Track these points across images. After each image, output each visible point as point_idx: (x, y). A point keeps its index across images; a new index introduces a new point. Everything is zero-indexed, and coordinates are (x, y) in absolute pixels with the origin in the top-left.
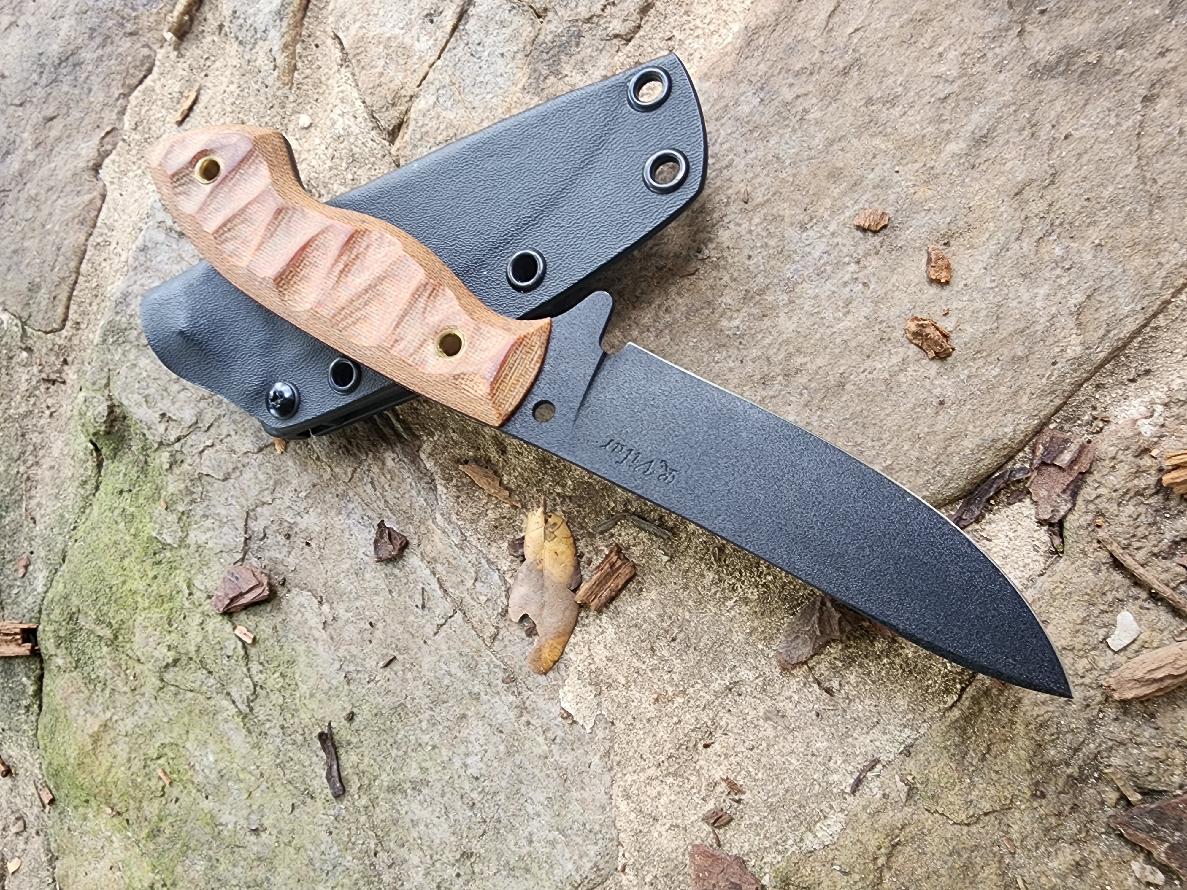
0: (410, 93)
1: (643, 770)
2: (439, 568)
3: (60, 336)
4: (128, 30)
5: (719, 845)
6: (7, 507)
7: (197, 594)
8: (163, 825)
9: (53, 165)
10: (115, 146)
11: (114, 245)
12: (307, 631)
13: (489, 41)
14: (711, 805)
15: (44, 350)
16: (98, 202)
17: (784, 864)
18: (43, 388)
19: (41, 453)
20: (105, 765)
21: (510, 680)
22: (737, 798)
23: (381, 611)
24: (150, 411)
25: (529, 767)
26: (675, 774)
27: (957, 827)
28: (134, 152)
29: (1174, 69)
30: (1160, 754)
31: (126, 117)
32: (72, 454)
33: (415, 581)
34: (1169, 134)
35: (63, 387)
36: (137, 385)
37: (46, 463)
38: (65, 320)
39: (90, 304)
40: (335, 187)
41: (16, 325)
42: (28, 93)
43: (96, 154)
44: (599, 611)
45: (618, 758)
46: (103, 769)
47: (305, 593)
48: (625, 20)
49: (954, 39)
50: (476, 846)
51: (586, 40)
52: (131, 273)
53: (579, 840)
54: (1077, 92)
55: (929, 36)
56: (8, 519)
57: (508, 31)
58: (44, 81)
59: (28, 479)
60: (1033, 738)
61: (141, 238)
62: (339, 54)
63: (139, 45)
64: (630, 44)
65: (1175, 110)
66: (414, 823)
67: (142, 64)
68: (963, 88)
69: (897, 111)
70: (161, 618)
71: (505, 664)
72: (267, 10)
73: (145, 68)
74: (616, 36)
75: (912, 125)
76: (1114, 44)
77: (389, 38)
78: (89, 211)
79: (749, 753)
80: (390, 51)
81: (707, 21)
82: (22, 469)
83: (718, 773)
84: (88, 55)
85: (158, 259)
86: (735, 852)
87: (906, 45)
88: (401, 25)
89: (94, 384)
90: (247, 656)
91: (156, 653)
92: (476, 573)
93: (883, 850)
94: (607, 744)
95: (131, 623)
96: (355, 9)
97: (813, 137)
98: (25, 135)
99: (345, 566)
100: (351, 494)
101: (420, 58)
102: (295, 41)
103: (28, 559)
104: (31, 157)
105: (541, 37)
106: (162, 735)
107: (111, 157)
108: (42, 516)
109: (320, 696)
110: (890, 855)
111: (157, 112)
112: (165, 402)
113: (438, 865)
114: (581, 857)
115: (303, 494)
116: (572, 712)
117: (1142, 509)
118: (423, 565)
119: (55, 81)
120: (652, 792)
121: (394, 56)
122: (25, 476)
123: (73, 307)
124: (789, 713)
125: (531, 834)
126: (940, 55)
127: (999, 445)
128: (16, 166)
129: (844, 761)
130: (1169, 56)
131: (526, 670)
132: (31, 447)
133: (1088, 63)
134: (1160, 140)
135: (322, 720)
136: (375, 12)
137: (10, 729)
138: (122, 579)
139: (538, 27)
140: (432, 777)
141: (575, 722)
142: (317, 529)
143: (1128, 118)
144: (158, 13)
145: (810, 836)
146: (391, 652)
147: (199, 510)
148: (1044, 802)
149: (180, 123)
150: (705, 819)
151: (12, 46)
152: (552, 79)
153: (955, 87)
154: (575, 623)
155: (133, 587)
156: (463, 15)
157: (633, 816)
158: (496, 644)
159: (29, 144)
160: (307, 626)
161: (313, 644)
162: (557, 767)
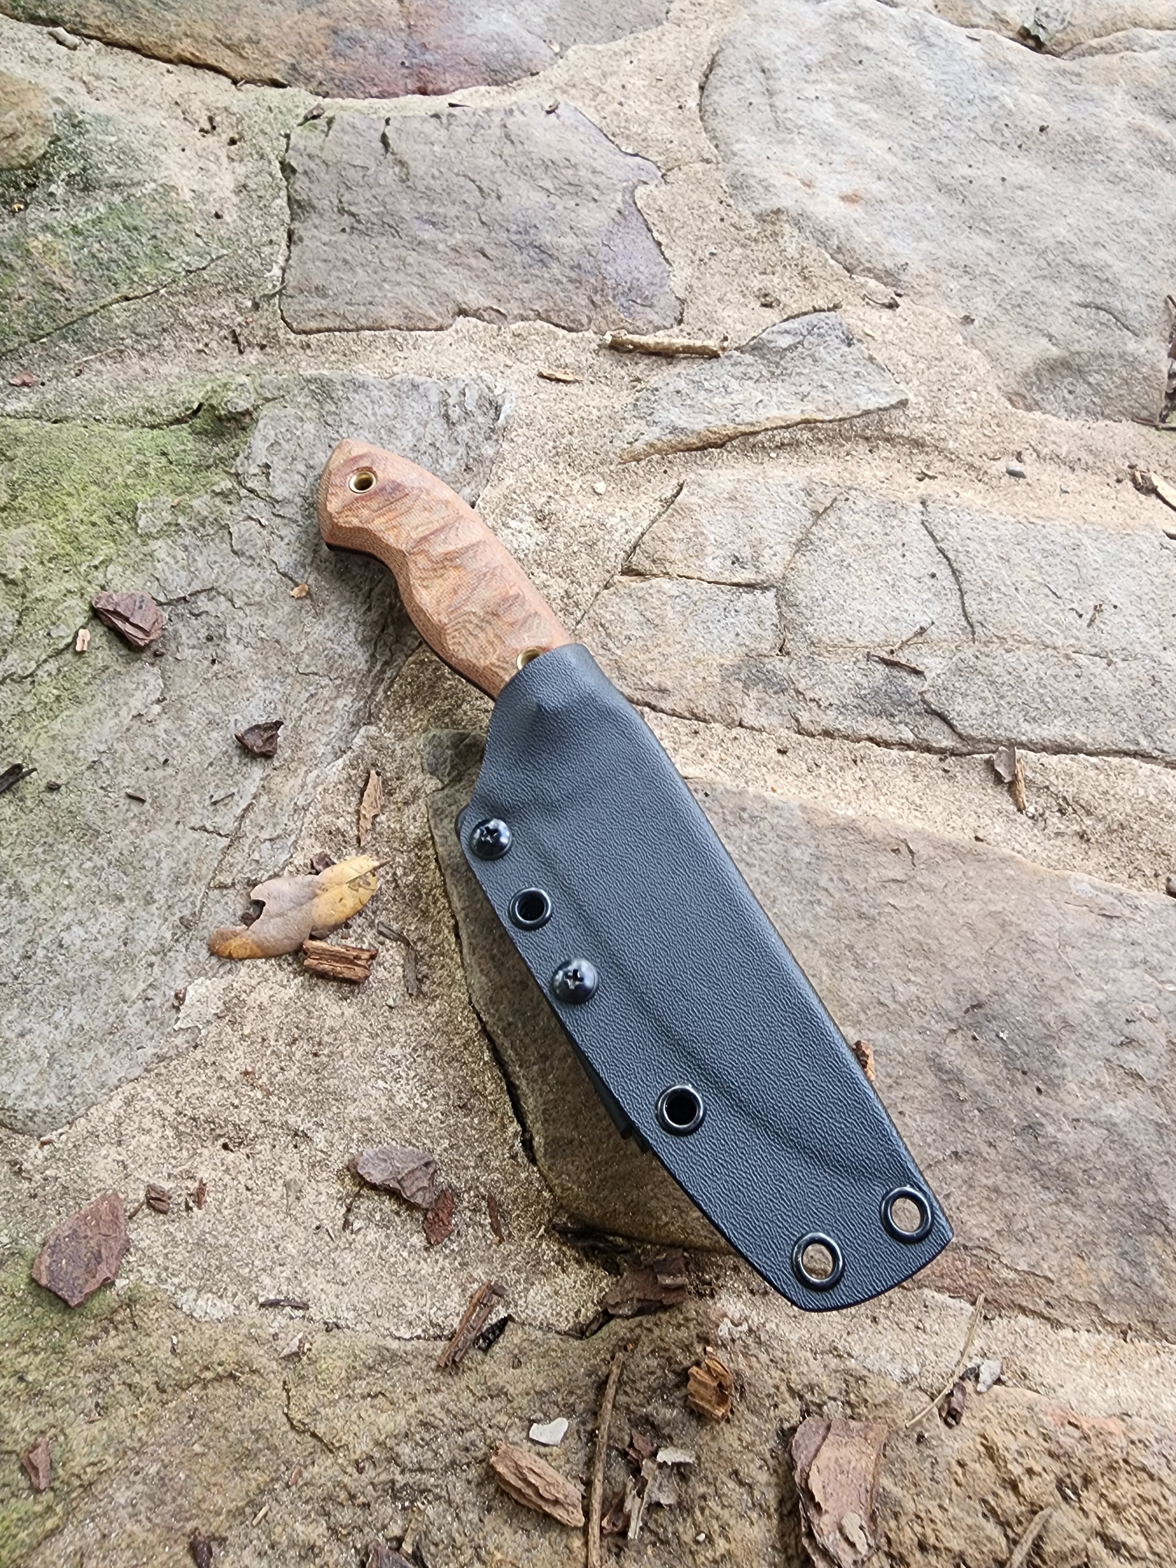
0: (671, 571)
1: (166, 1102)
2: (264, 799)
3: (286, 333)
4: (594, 299)
5: (130, 1217)
6: (79, 341)
7: (99, 574)
9: (445, 270)
10: (490, 322)
11: (401, 355)
12: (121, 701)
13: (742, 618)
14: (167, 1185)
15: (264, 322)
16: (433, 326)
17: (148, 1288)
18: (225, 333)
19: (155, 354)
21: (186, 925)
22: (191, 1204)
23: (185, 764)
24: (264, 452)
25: (105, 990)
26: (179, 1135)
27: (285, 1420)
28: (494, 342)
29: (986, 1160)
30: (459, 1539)
31: (521, 324)
32: (174, 387)
33: (237, 783)
35: (236, 353)
36: (283, 430)
37: (147, 363)
38: (305, 332)
39: (334, 352)
40: (560, 540)
41: (274, 286)
42: (497, 227)
43: (475, 308)
44: (305, 971)
45: (163, 1071)
47: (160, 681)
48: (812, 722)
49: (924, 984)
51: (783, 698)
52: (387, 383)
53: (54, 1081)
54: (936, 1100)
55: (917, 964)
56: (65, 346)
57: (758, 631)
58: (514, 238)
59: (121, 352)
60: (410, 1424)
61: (423, 379)
62: (669, 494)
63: (587, 312)
64: (797, 735)
65: (959, 1181)
67: (573, 321)
68: (895, 1012)
69: (854, 973)
70: (53, 548)
71: (201, 911)
72: (673, 418)
73: (571, 325)
74: (797, 720)
75: (851, 990)
76: (979, 1105)
77: (703, 534)
78: (420, 320)
79: (241, 1188)
80: (694, 539)
81: (844, 787)
82: (128, 341)
83: (204, 1174)
84: (556, 269)
85: (413, 404)
86: (133, 1236)
87: (902, 950)
88: (718, 538)
89: (262, 387)
90: (59, 653)
91: (10, 559)
92: (279, 837)
93: (220, 1369)
94: (172, 1053)
95: (28, 519)
96: (711, 494)
97: (803, 919)
98: (458, 236)
99: (211, 708)
100: (289, 681)
101: (701, 567)
102: (659, 452)
103: (35, 383)
104: (441, 247)
105: (766, 660)
107: (479, 322)
108: (88, 380)
109: (58, 746)
110: (219, 1378)
111: (539, 350)
112: (281, 463)
114: (36, 1093)
115: (263, 635)
116: (187, 1001)
117: (659, 1373)
118: (258, 783)
119: (520, 248)
120: (147, 1123)
121: (692, 544)
122: (122, 347)
123: (322, 336)
124: (304, 1201)
125: (30, 1031)
126: (909, 980)
127: (647, 1221)
128: (426, 236)
129: (288, 1279)
130: (991, 1151)
131: (205, 933)
132: (156, 343)
133: (957, 1094)
135: (32, 760)
138: (73, 491)
139: (773, 654)
140: (35, 901)
141: (178, 1009)
142: (235, 664)
143: (937, 1149)
144: (621, 320)
145: (193, 1294)
146: (148, 794)
147: (188, 539)
148: (356, 1475)
149: (541, 376)
150: (150, 1188)
151: (529, 197)
152: (740, 685)
153: (893, 1006)
154: (278, 956)
155: (70, 506)
156: (751, 586)
157: (110, 1119)
158: (216, 892)
159: (452, 242)
160: (127, 699)
161: (111, 714)
162: (120, 1018)
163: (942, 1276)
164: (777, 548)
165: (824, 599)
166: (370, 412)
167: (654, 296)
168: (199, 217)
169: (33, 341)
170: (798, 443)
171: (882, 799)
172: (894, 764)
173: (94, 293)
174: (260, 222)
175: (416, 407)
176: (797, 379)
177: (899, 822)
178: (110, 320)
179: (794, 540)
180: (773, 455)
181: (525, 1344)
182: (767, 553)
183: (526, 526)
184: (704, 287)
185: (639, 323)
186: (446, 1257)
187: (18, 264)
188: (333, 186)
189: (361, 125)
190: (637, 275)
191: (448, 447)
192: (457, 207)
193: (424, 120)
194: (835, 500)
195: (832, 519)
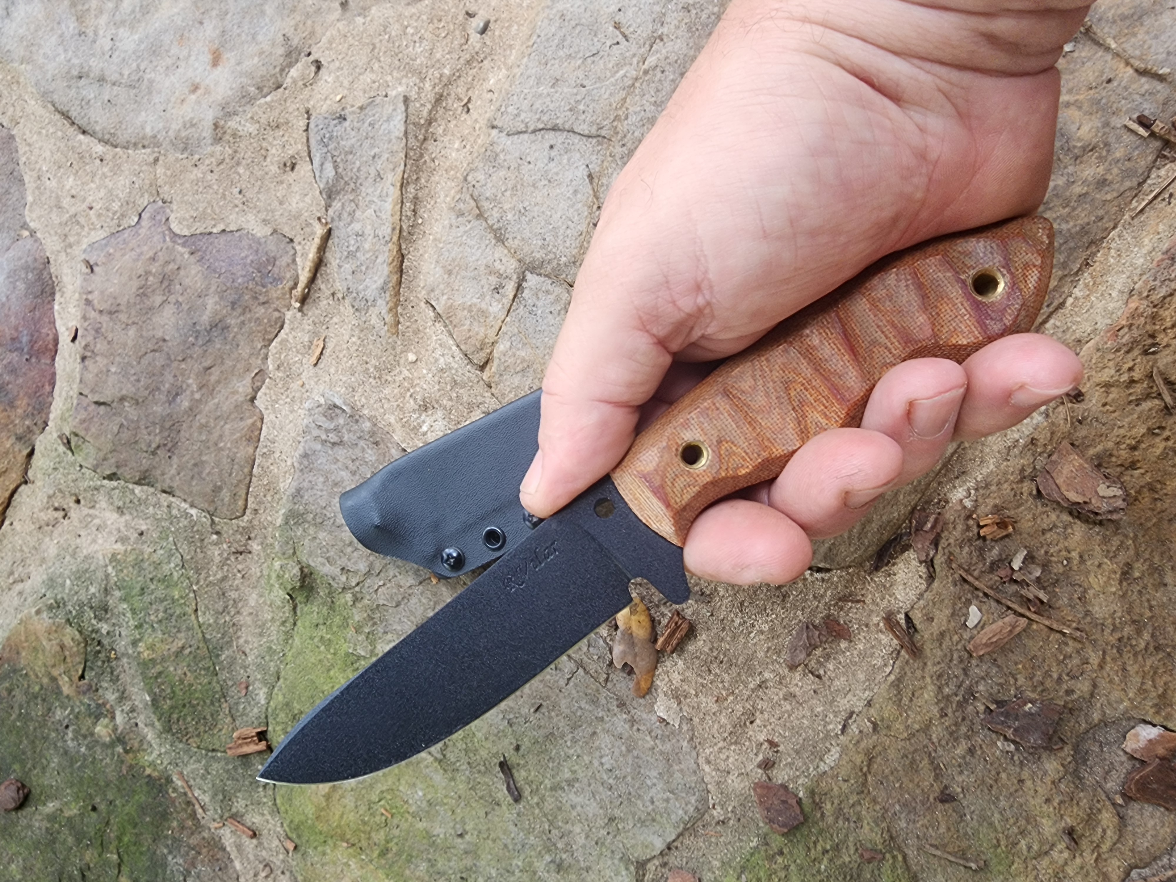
0: (491, 341)
1: (716, 744)
3: (242, 521)
4: (261, 301)
5: (770, 779)
6: (222, 648)
8: (390, 845)
9: (216, 401)
10: (263, 382)
11: (278, 453)
13: (540, 303)
14: (761, 757)
15: (231, 532)
16: (259, 424)
17: (810, 783)
18: (233, 558)
19: (240, 605)
20: (338, 814)
21: (622, 705)
22: (775, 750)
24: (333, 568)
25: (643, 756)
26: (736, 743)
28: (280, 385)
30: (1002, 680)
31: (269, 361)
32: (268, 603)
35: (250, 556)
36: (319, 551)
37: (245, 611)
38: (245, 509)
39: (265, 496)
41: (205, 517)
42: (188, 351)
43: (251, 390)
44: (672, 652)
45: (698, 740)
46: (337, 817)
50: (617, 813)
52: (298, 473)
53: (684, 795)
56: (223, 657)
57: (552, 297)
58: (200, 342)
59: (234, 624)
61: (301, 448)
62: (432, 314)
63: (271, 310)
66: (573, 807)
67: (276, 323)
71: (617, 695)
72: (374, 286)
73: (278, 325)
77: (471, 305)
78: (252, 431)
79: (778, 722)
80: (473, 314)
82: (228, 618)
83: (762, 737)
84: (232, 321)
85: (319, 462)
86: (780, 782)
88: (477, 296)
92: (588, 642)
93: (865, 763)
94: (691, 733)
96: (442, 286)
98: (190, 381)
101: (494, 317)
102: (396, 305)
103: (247, 682)
104: (197, 396)
106: (379, 785)
107: (263, 390)
108: (251, 650)
109: (493, 738)
110: (869, 765)
111: (294, 357)
112: (343, 560)
113: (594, 830)
114: (686, 805)
116: (665, 718)
119: (210, 341)
120: (723, 756)
121: (476, 317)
122: (231, 623)
123: (250, 500)
124: (798, 694)
125: (652, 798)
127: (891, 522)
128: (186, 404)
129: (834, 717)
131: (630, 697)
132: (231, 602)
135: (497, 753)
136: (457, 288)
137: (252, 804)
140: (580, 775)
141: (668, 723)
144: (284, 288)
145: (821, 763)
146: (538, 701)
147: (380, 629)
149: (316, 365)
150: (759, 766)
151: (169, 319)
154: (658, 662)
156: (519, 288)
157: (714, 773)
158: (608, 684)
159: (195, 387)
162: (662, 753)
164: (496, 256)
165: (544, 239)
166: (319, 493)
167: (266, 253)
168: (139, 546)
169: (217, 675)
170: (416, 198)
173: (188, 629)
174: (151, 508)
175: (322, 461)
176: (362, 174)
178: (210, 625)
179: (494, 241)
180: (420, 221)
181: (924, 611)
182: (497, 264)
183: (429, 421)
184: (266, 210)
185: (288, 276)
186: (859, 633)
187: (159, 668)
188: (132, 452)
189: (83, 415)
190: (249, 261)
191: (358, 452)
192: (166, 373)
193: (85, 368)
194: (472, 196)
195: (486, 205)
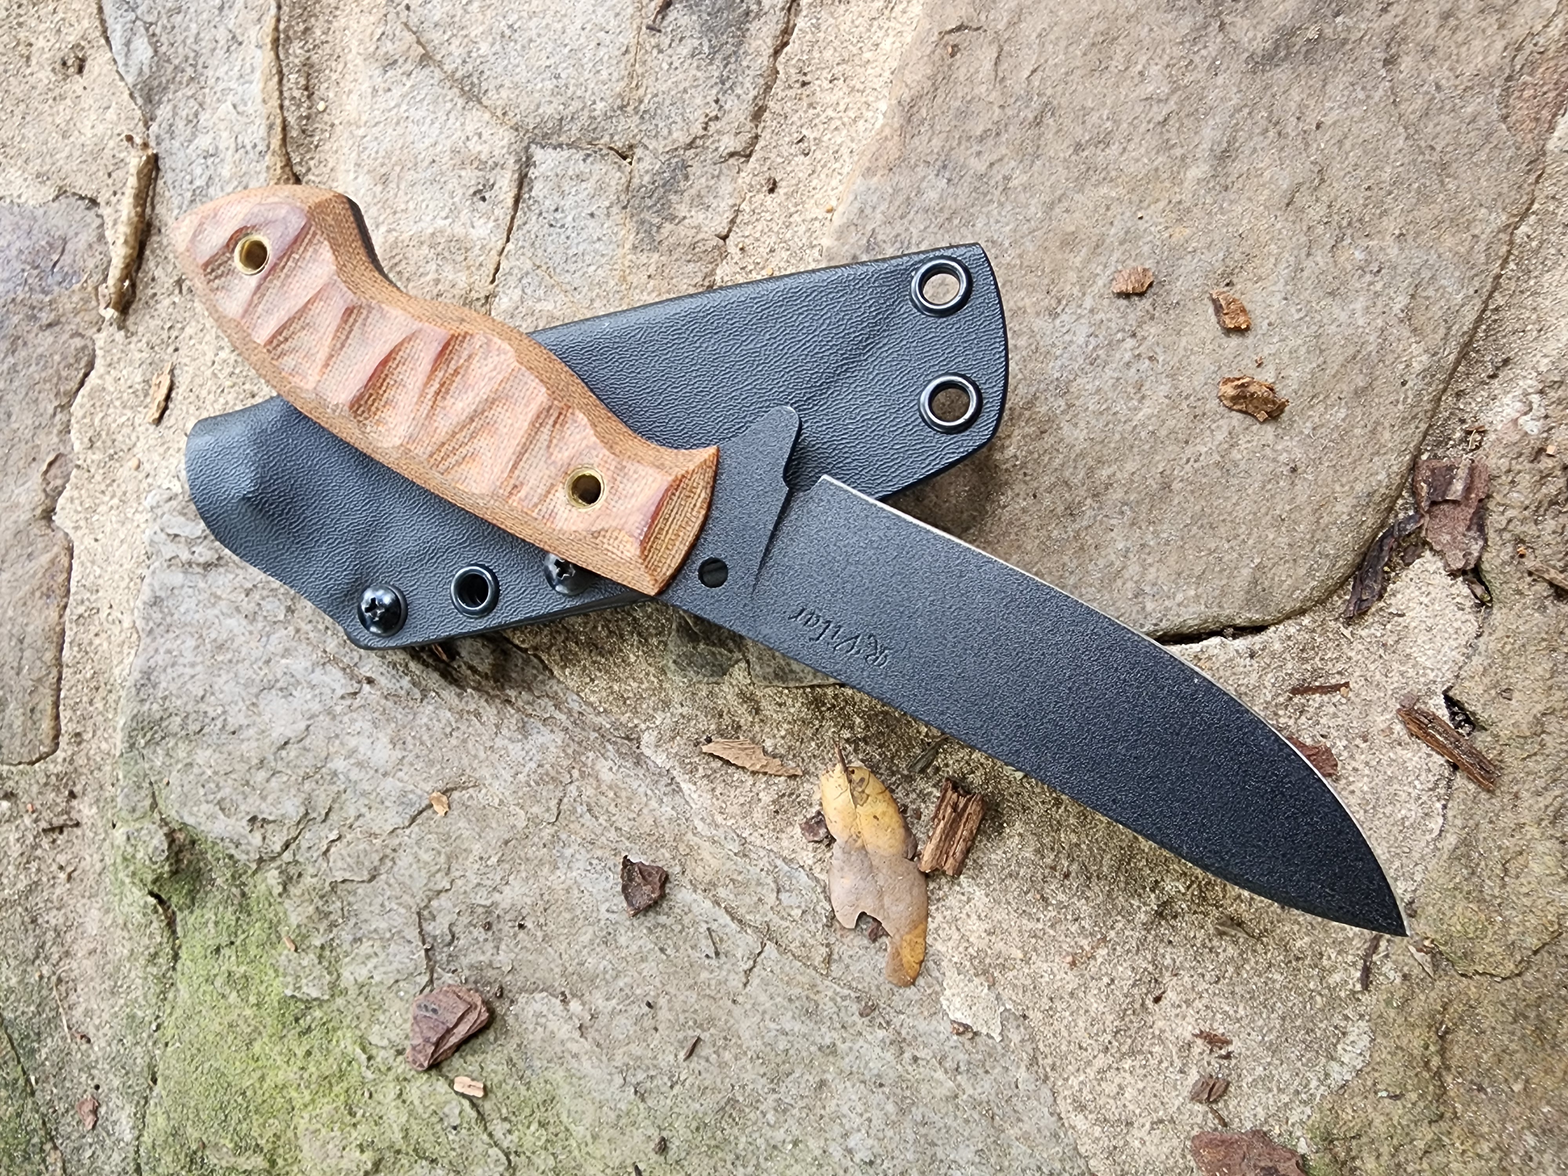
0: (482, 295)
1: (1089, 1063)
2: (722, 892)
3: (54, 761)
4: (45, 322)
5: (1225, 1125)
6: (38, 1034)
7: (381, 1056)
10: (67, 478)
11: (105, 611)
12: (558, 1049)
13: (568, 203)
14: (1194, 1076)
15: (35, 789)
16: (65, 561)
17: (1317, 1116)
18: (45, 842)
19: (68, 938)
21: (869, 1010)
22: (1223, 1052)
23: (657, 982)
24: (232, 821)
25: (937, 1118)
26: (1132, 1053)
27: (1508, 983)
28: (98, 478)
29: (1404, 22)
31: (74, 435)
32: (121, 922)
33: (694, 923)
34: (1427, 93)
35: (78, 831)
36: (202, 792)
37: (81, 949)
38: (56, 737)
39: (91, 703)
43: (43, 496)
44: (958, 872)
45: (1049, 1061)
47: (538, 996)
48: (737, 134)
49: (1150, 54)
51: (695, 169)
52: (147, 640)
54: (1310, 74)
55: (1119, 57)
56: (44, 1052)
57: (590, 185)
59: (60, 980)
60: (1552, 836)
61: (145, 588)
63: (66, 336)
64: (752, 159)
65: (1422, 66)
68: (1181, 103)
69: (1115, 149)
70: (336, 1109)
71: (856, 990)
73: (83, 363)
74: (732, 155)
75: (1137, 160)
76: (1329, 13)
77: (433, 234)
78: (53, 577)
79: (1215, 988)
80: (439, 249)
81: (842, 107)
82: (46, 970)
83: (1187, 1030)
85: (182, 609)
86: (1248, 1125)
87: (1097, 74)
88: (443, 214)
90: (481, 1117)
91: (344, 1164)
92: (776, 881)
93: (1432, 1048)
94: (1029, 1047)
95: (290, 1134)
97: (1027, 206)
99: (585, 939)
100: (564, 836)
101: (483, 247)
103: (95, 1098)
105: (636, 181)
107: (65, 494)
108: (98, 1028)
109: (607, 1133)
110: (1442, 1052)
111: (118, 417)
112: (250, 800)
115: (494, 860)
116: (968, 1022)
118: (699, 896)
120: (1111, 1088)
121: (446, 254)
122: (54, 979)
123: (65, 715)
124: (1246, 916)
126: (1141, 73)
127: (1377, 498)
129: (1339, 953)
130: (1393, 10)
131: (885, 988)
132: (51, 934)
133: (1309, 40)
134: (1419, 102)
135: (621, 1165)
136: (403, 207)
138: (259, 1073)
139: (629, 169)
141: (976, 1034)
142: (529, 901)
143: (1377, 88)
144: (83, 288)
145: (1335, 1066)
146: (690, 1033)
147: (345, 935)
149: (159, 421)
150: (1195, 1097)
152: (668, 227)
153: (1172, 105)
154: (929, 900)
155: (280, 1081)
156: (523, 180)
157: (1097, 1130)
158: (834, 967)
160: (556, 1041)
161: (574, 1063)
162: (975, 1104)
163: (1537, 120)
164: (470, 129)
165: (557, 77)
166: (189, 671)
167: (48, 232)
169: (33, 1093)
170: (307, 64)
171: (867, 55)
172: (818, 27)
175: (187, 606)
176: (205, 45)
177: (908, 38)
178: (12, 990)
179: (460, 102)
180: (321, 106)
181: (1486, 680)
182: (474, 146)
184: (41, 155)
185: (91, 264)
186: (1352, 757)
190: (14, 252)
194: (406, 25)
195: (435, 37)
